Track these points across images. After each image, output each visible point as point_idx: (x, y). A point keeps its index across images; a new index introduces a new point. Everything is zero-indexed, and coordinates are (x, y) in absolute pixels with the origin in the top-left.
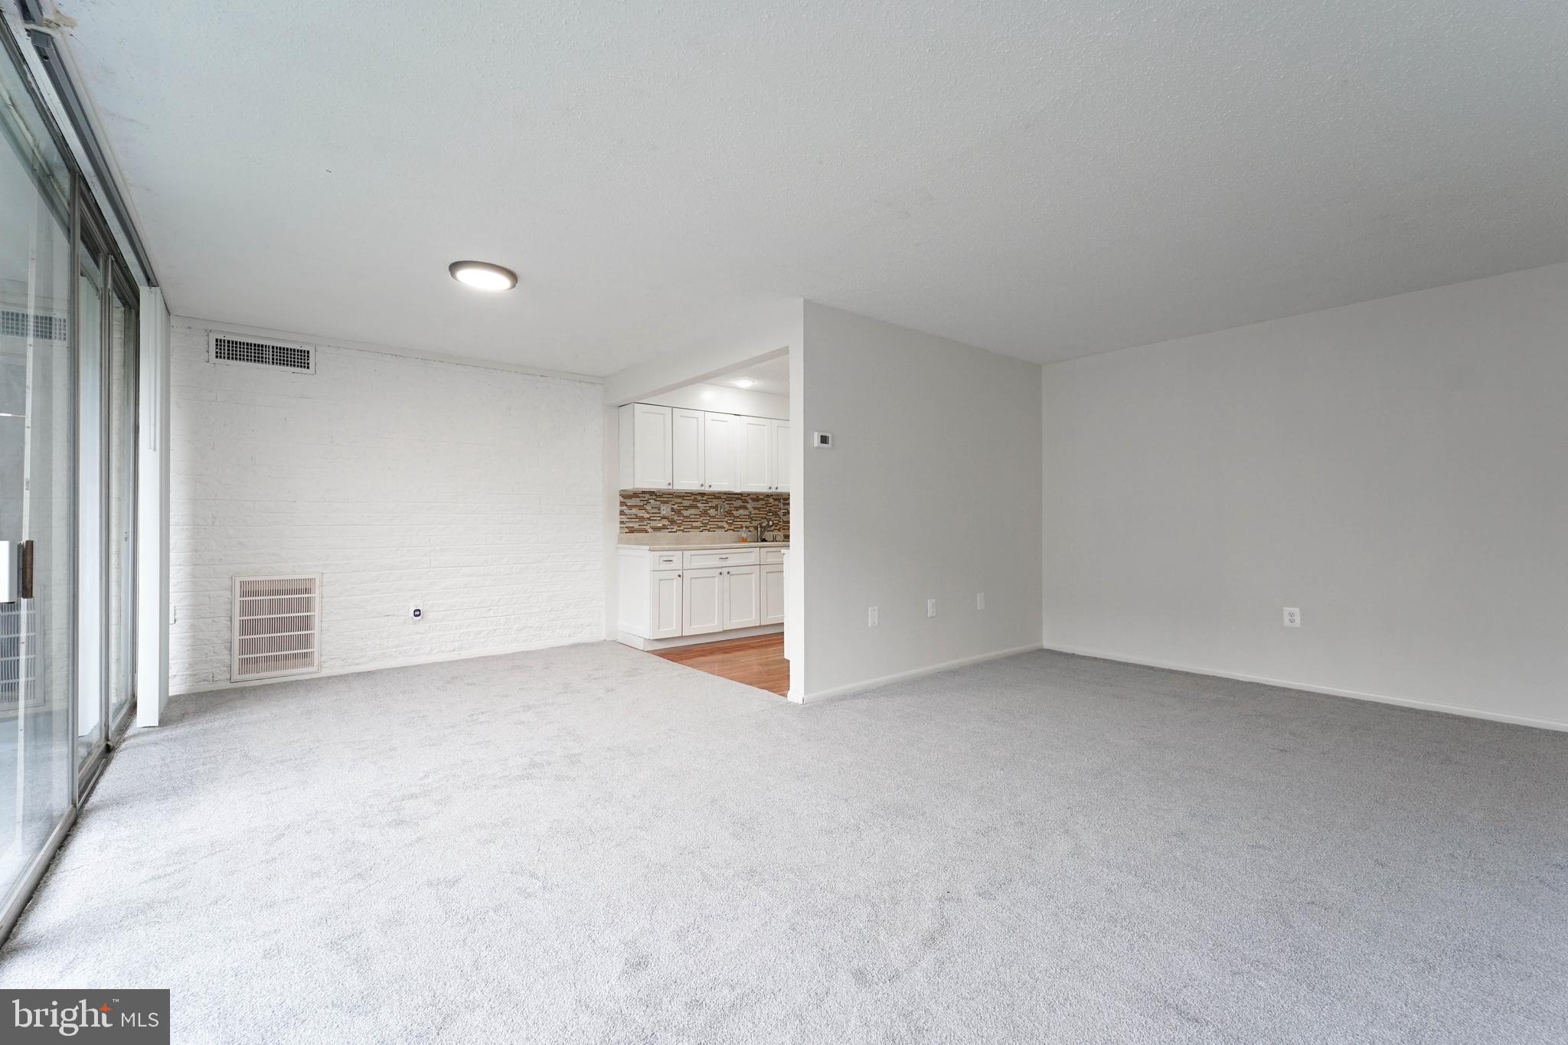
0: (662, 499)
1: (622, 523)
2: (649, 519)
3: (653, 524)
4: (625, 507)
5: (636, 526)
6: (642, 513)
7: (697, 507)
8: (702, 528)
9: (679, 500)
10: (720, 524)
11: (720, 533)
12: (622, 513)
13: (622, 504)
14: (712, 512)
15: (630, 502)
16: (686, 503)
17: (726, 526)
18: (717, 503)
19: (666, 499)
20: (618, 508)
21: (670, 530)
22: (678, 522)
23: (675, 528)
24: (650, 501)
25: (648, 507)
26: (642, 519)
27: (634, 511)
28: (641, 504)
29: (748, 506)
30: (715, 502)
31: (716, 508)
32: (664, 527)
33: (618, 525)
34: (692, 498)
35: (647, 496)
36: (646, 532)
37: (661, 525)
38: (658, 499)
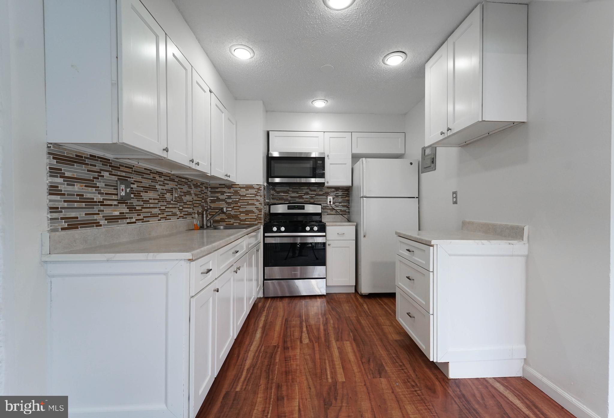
0: (119, 173)
1: (53, 209)
2: (102, 203)
3: (108, 211)
4: (61, 180)
5: (81, 215)
6: (90, 194)
7: (155, 190)
8: (160, 216)
9: (139, 178)
10: (174, 210)
11: (174, 220)
12: (53, 190)
13: (54, 172)
14: (168, 196)
15: (69, 171)
16: (146, 183)
17: (178, 213)
18: (172, 186)
19: (124, 174)
20: (45, 180)
21: (128, 221)
22: (138, 208)
23: (135, 217)
24: (103, 173)
25: (100, 184)
26: (90, 202)
27: (77, 188)
28: (90, 176)
29: (192, 192)
30: (171, 185)
31: (171, 191)
32: (122, 217)
33: (45, 215)
34: (151, 176)
35: (99, 166)
36: (98, 225)
37: (117, 213)
38: (114, 172)
